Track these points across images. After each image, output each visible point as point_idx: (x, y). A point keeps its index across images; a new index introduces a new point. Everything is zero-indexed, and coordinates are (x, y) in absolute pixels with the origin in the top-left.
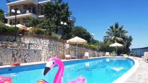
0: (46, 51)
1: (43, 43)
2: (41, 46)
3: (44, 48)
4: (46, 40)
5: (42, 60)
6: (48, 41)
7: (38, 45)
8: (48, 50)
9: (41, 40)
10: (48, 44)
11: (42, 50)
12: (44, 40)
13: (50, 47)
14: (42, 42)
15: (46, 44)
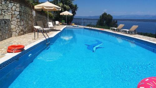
0: (16, 20)
1: (11, 8)
2: (9, 14)
3: (14, 16)
4: (15, 4)
5: (13, 35)
6: (18, 5)
7: (5, 10)
8: (19, 20)
9: (8, 2)
10: (18, 9)
11: (10, 20)
12: (13, 4)
13: (21, 15)
14: (10, 6)
15: (15, 10)
